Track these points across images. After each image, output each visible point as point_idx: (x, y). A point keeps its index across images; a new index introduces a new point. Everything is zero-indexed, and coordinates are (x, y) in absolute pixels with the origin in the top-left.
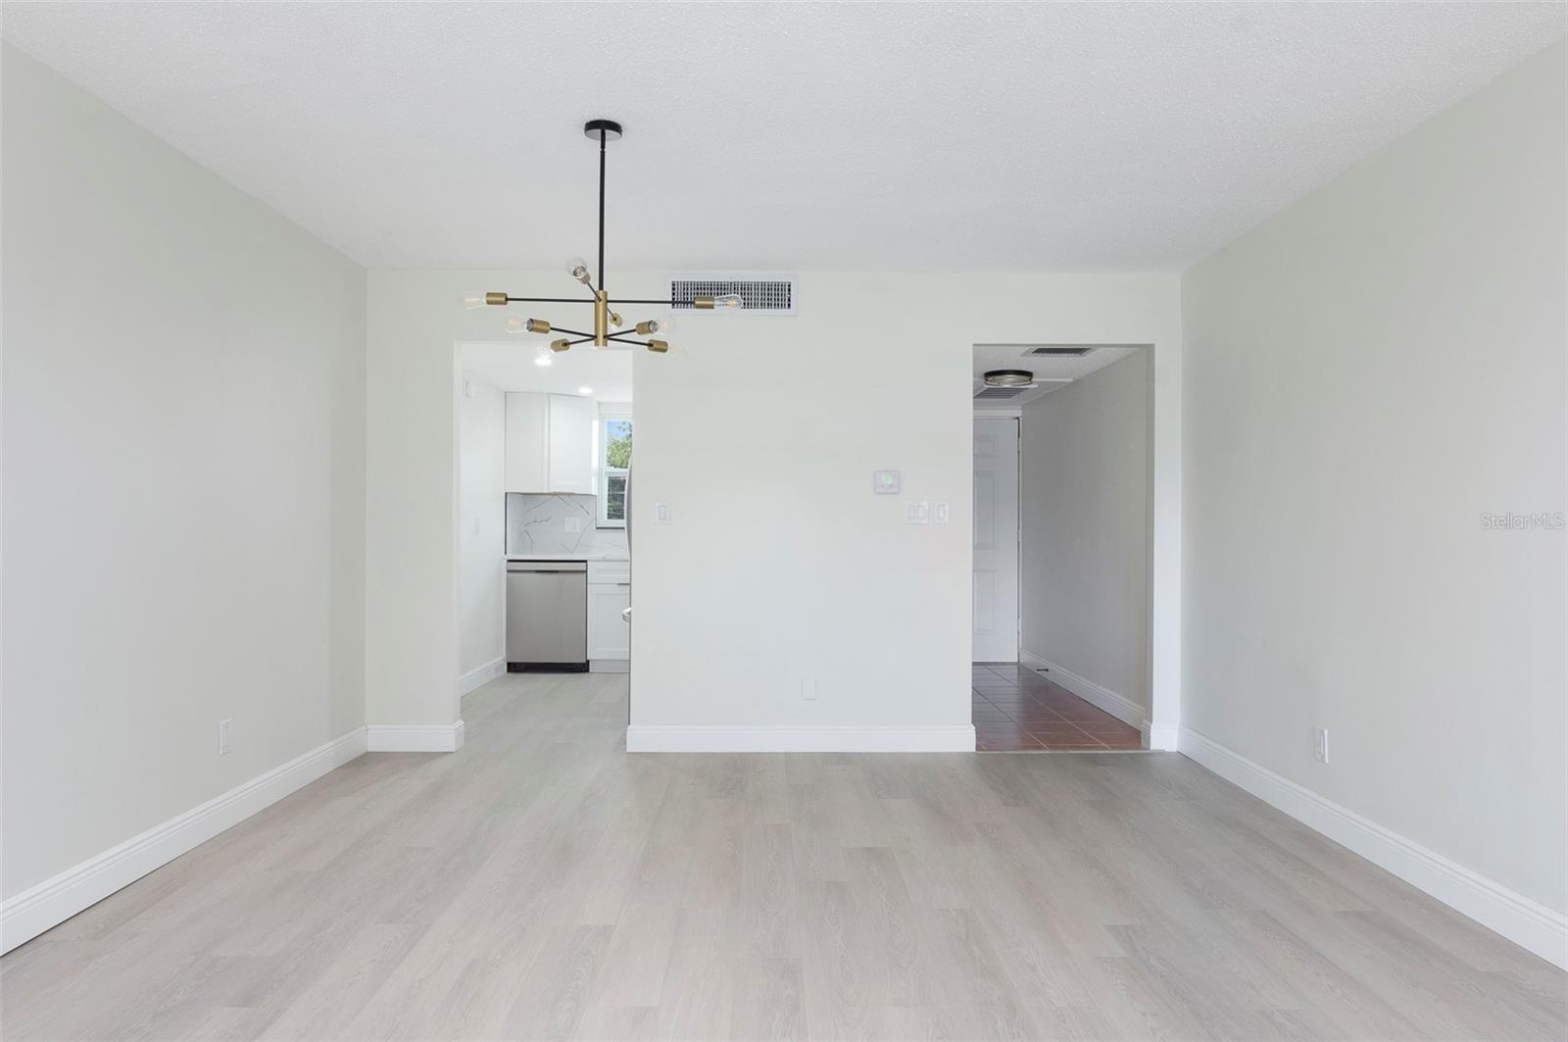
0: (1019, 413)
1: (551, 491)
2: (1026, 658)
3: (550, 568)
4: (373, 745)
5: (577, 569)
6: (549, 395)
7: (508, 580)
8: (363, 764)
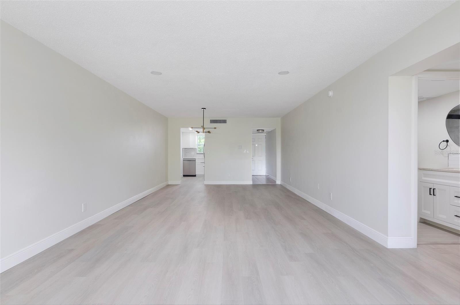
0: (266, 135)
1: (190, 148)
2: (267, 175)
3: (190, 160)
4: (169, 183)
5: (194, 160)
6: (189, 133)
7: (183, 162)
8: (168, 186)
